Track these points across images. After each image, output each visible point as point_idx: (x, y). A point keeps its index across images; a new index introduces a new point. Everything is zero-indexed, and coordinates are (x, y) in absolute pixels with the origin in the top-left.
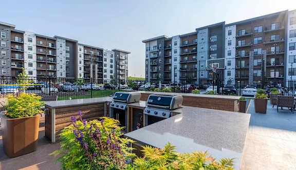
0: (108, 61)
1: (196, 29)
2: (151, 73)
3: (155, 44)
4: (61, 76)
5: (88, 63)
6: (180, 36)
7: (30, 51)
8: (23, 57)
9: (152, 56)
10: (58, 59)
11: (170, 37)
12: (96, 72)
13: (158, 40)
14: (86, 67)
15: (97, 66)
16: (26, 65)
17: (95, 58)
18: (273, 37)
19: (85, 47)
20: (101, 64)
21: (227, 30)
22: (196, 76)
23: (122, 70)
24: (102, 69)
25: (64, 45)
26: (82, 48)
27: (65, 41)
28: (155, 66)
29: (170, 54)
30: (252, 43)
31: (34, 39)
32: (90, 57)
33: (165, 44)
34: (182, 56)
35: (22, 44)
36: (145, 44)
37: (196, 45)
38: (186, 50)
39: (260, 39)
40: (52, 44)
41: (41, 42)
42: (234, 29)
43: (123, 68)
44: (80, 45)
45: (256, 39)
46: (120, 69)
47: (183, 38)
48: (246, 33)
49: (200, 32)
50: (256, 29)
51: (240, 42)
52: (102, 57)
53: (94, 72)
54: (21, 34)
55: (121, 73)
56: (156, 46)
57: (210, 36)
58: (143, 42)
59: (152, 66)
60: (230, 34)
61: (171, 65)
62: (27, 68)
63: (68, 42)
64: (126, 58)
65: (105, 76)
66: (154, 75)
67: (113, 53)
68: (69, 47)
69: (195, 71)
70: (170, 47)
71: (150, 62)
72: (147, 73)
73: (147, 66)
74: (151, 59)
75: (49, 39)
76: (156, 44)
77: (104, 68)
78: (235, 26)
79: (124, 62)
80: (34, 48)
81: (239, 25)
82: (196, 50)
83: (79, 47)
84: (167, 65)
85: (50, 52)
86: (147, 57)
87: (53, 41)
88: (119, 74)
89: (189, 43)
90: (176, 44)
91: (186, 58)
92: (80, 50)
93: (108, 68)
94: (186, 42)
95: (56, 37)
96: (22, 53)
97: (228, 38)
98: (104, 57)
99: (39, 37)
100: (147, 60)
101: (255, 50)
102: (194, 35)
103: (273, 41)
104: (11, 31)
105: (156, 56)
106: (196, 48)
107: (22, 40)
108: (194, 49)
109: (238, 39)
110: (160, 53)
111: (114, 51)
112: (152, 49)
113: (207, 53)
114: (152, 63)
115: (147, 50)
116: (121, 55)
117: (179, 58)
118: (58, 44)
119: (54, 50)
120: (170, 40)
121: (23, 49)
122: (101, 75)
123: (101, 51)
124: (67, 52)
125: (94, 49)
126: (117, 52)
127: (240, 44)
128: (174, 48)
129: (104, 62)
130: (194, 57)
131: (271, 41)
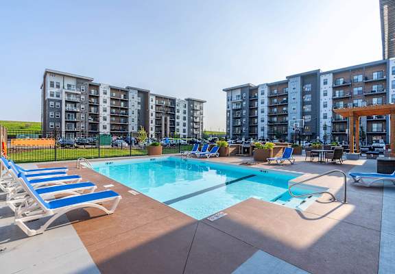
0: (181, 112)
1: (287, 77)
2: (233, 126)
3: (239, 92)
4: (133, 131)
5: (160, 115)
6: (267, 84)
7: (105, 104)
8: (98, 110)
9: (235, 107)
10: (130, 112)
11: (257, 85)
12: (168, 126)
13: (242, 88)
14: (158, 120)
15: (168, 118)
16: (101, 119)
17: (166, 110)
18: (375, 88)
19: (158, 97)
20: (173, 116)
21: (322, 78)
22: (287, 131)
23: (196, 123)
24: (174, 121)
25: (136, 96)
26: (154, 98)
27: (137, 92)
28: (239, 118)
29: (256, 105)
30: (351, 93)
31: (109, 91)
32: (161, 108)
33: (250, 93)
34: (270, 107)
35: (97, 97)
36: (226, 93)
37: (286, 95)
38: (275, 100)
39: (360, 89)
40: (124, 96)
41: (114, 94)
42: (330, 78)
43: (198, 120)
44: (153, 95)
45: (355, 89)
46: (193, 122)
47: (271, 86)
48: (344, 83)
49: (291, 80)
50: (355, 77)
51: (337, 92)
52: (174, 108)
53: (166, 125)
54: (97, 87)
55: (195, 126)
56: (239, 96)
57: (303, 84)
58: (224, 90)
59: (235, 119)
60: (325, 83)
61: (257, 117)
62: (102, 122)
63: (140, 92)
64: (201, 108)
65: (178, 130)
66: (237, 129)
67: (187, 103)
68: (140, 98)
69: (285, 124)
70: (255, 97)
71: (233, 114)
72: (228, 126)
73: (228, 118)
74: (233, 110)
75: (122, 91)
76: (239, 94)
77: (177, 120)
78: (332, 74)
79: (198, 112)
80: (109, 101)
81: (336, 74)
82: (287, 101)
83: (151, 97)
84: (252, 118)
85: (122, 103)
86: (228, 107)
87: (126, 92)
88: (193, 128)
89: (278, 92)
90: (263, 94)
91: (275, 110)
92: (152, 101)
93: (181, 121)
94: (276, 91)
95: (128, 88)
96: (97, 106)
97: (323, 88)
98: (177, 108)
99: (113, 89)
100: (228, 111)
101: (355, 102)
102: (284, 84)
103: (375, 91)
104: (90, 85)
105: (240, 107)
106: (287, 98)
107: (98, 93)
108: (285, 99)
109: (335, 88)
110: (244, 103)
111: (188, 100)
112: (234, 99)
113: (299, 104)
114: (234, 115)
115: (228, 100)
116: (195, 105)
117: (266, 110)
118: (130, 95)
119: (126, 102)
120: (256, 89)
121: (98, 102)
122: (173, 129)
123: (173, 101)
124: (139, 103)
125: (165, 99)
126: (190, 101)
127: (337, 95)
128: (260, 98)
129: (177, 114)
130: (285, 109)
131: (372, 92)
